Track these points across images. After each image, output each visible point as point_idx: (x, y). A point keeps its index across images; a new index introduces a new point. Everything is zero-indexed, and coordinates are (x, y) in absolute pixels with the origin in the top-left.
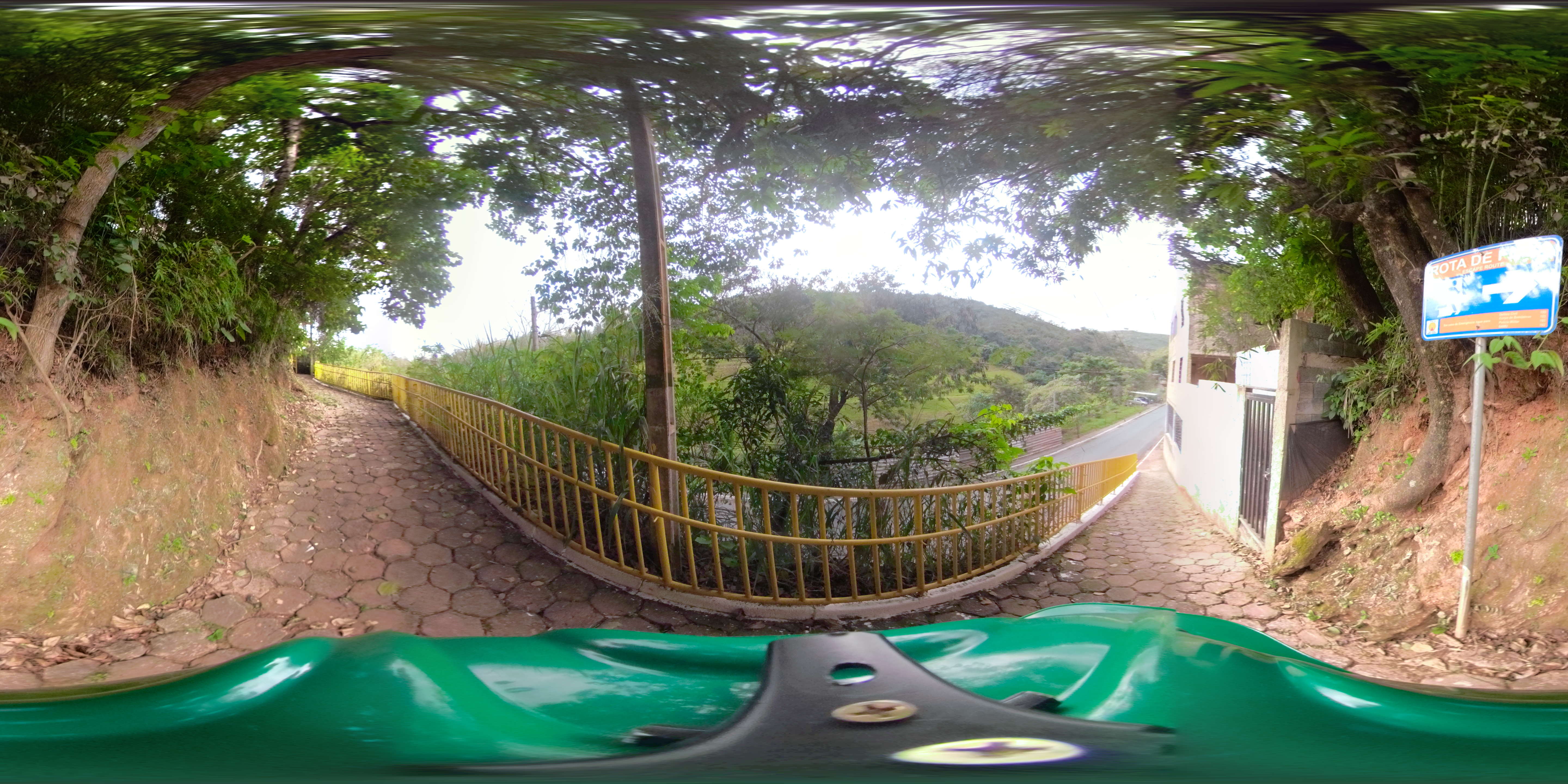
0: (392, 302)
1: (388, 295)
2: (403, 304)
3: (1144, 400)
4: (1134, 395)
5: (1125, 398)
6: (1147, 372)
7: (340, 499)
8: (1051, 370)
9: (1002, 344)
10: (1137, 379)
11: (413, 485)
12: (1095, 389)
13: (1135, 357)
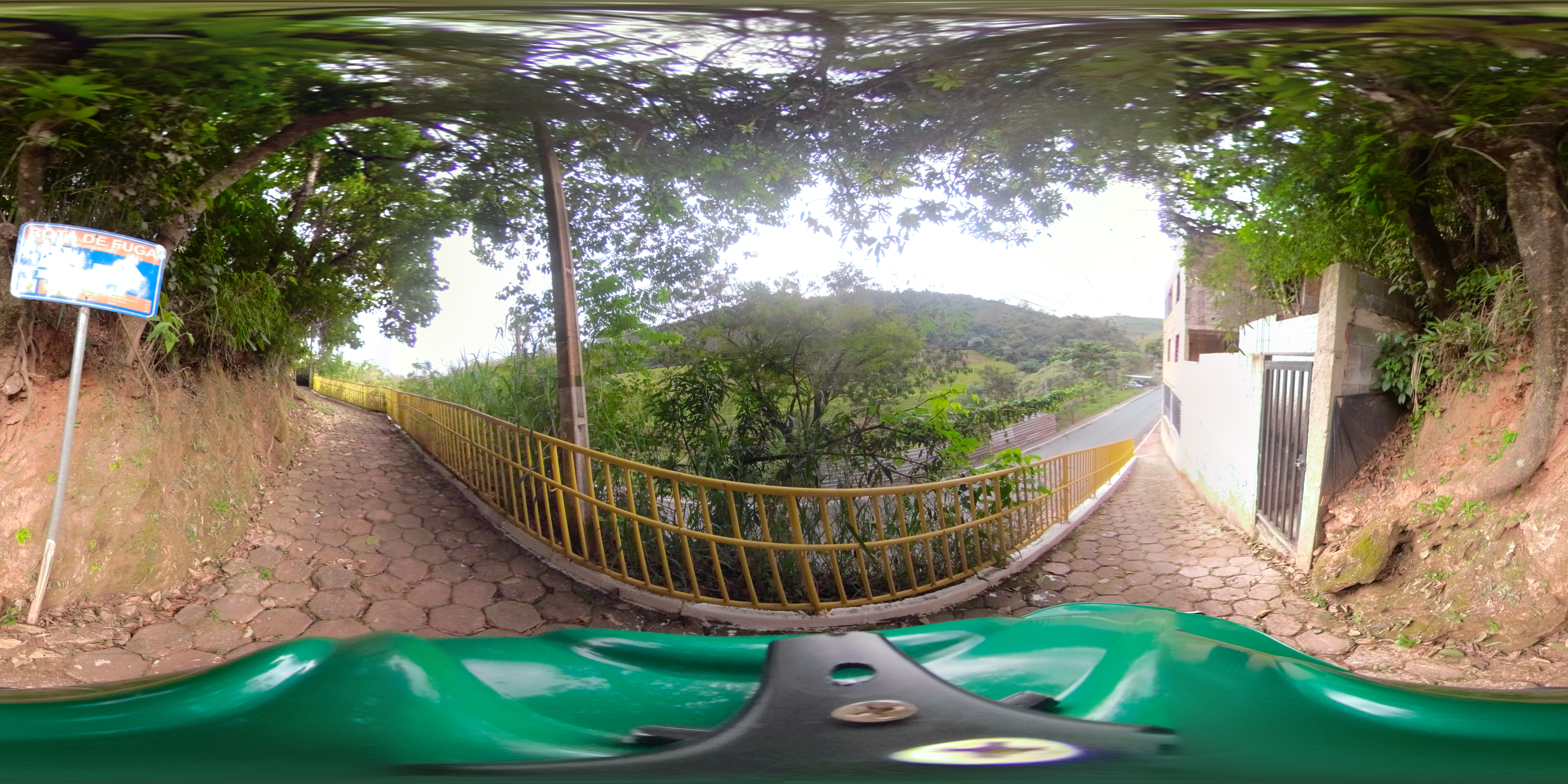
0: (389, 321)
1: (385, 315)
2: (397, 324)
3: (1139, 382)
4: (1129, 378)
5: (1120, 381)
6: (1142, 355)
7: (339, 483)
8: (1043, 357)
9: (992, 336)
10: (1132, 363)
11: (398, 476)
12: (1089, 375)
13: (1129, 342)
